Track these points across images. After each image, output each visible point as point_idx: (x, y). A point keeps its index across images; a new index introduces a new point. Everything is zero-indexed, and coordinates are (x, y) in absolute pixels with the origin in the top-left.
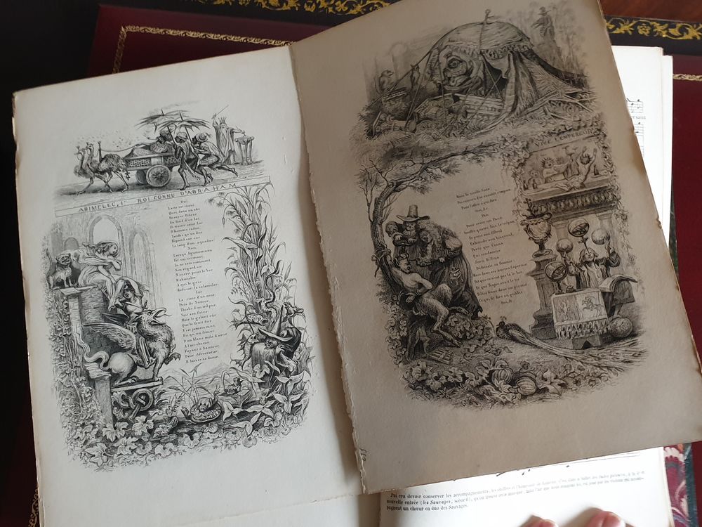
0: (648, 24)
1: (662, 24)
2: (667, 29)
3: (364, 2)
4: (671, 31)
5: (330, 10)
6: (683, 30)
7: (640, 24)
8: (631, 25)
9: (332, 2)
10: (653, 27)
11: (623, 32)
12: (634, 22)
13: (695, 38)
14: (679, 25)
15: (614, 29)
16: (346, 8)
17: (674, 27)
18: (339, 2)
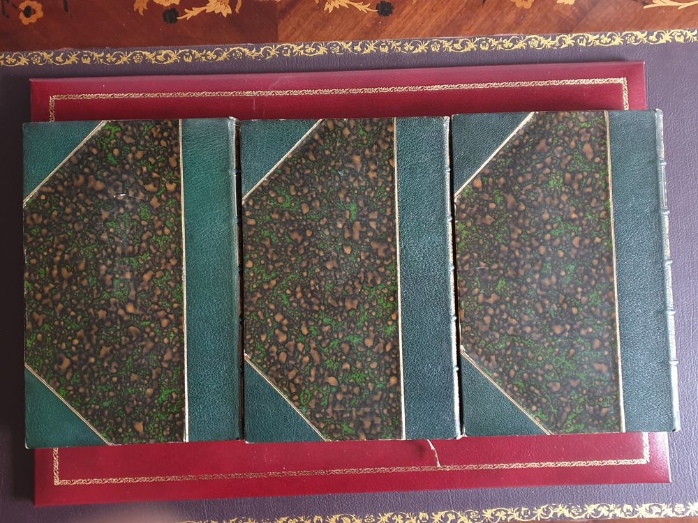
0: (438, 42)
1: (448, 41)
2: (452, 44)
3: (228, 50)
4: (455, 45)
5: (204, 59)
6: (463, 45)
7: (432, 43)
8: (426, 44)
9: (204, 52)
10: (442, 45)
11: (420, 51)
12: (428, 42)
13: (472, 49)
14: (461, 41)
15: (414, 49)
16: (216, 56)
17: (457, 42)
18: (209, 52)
